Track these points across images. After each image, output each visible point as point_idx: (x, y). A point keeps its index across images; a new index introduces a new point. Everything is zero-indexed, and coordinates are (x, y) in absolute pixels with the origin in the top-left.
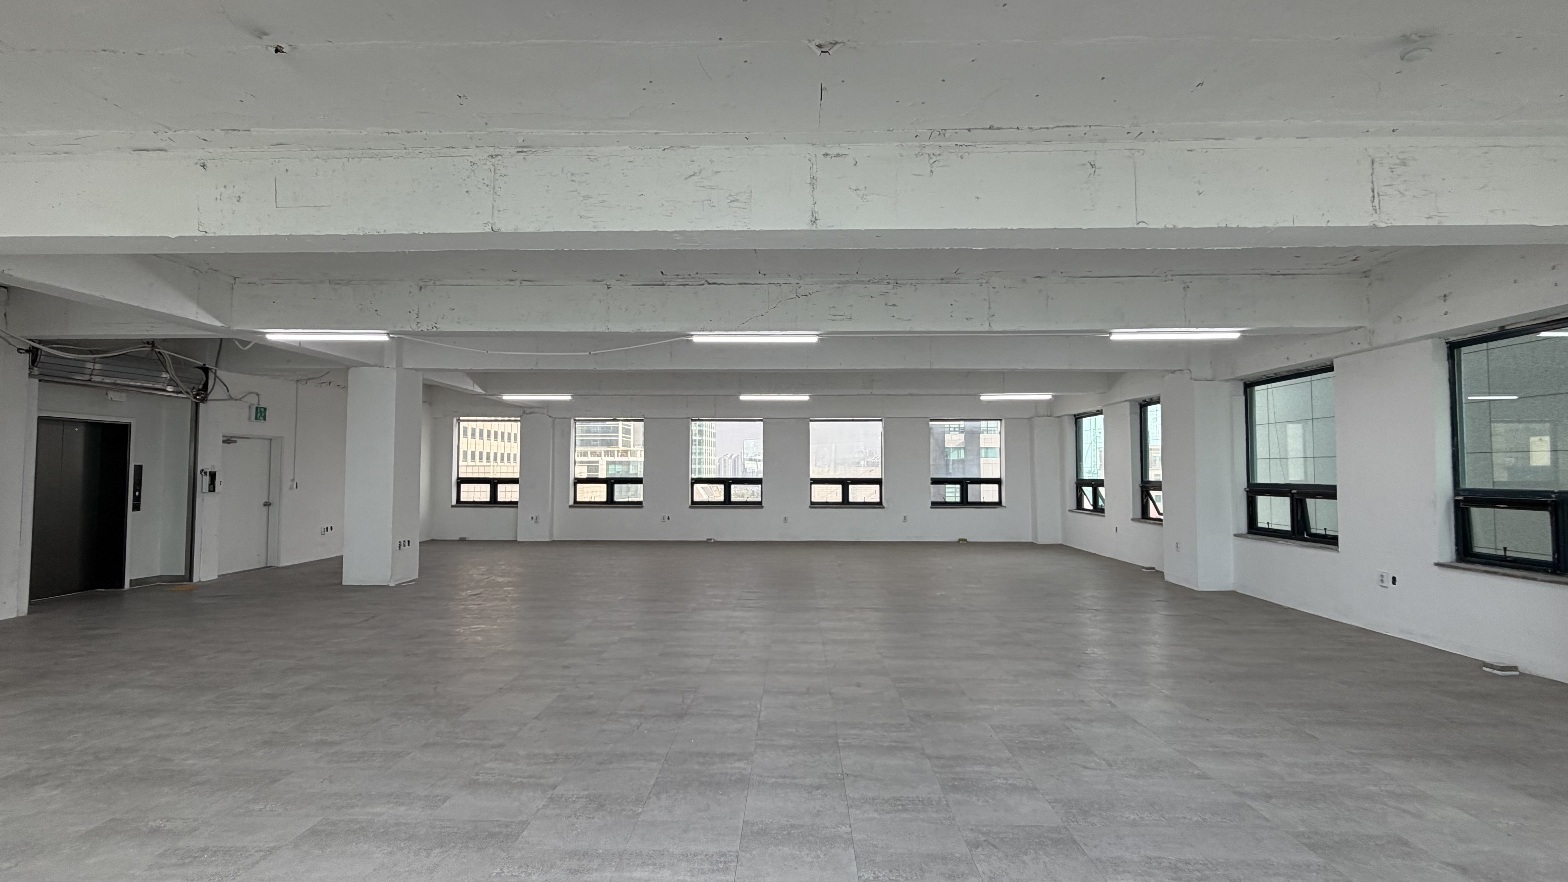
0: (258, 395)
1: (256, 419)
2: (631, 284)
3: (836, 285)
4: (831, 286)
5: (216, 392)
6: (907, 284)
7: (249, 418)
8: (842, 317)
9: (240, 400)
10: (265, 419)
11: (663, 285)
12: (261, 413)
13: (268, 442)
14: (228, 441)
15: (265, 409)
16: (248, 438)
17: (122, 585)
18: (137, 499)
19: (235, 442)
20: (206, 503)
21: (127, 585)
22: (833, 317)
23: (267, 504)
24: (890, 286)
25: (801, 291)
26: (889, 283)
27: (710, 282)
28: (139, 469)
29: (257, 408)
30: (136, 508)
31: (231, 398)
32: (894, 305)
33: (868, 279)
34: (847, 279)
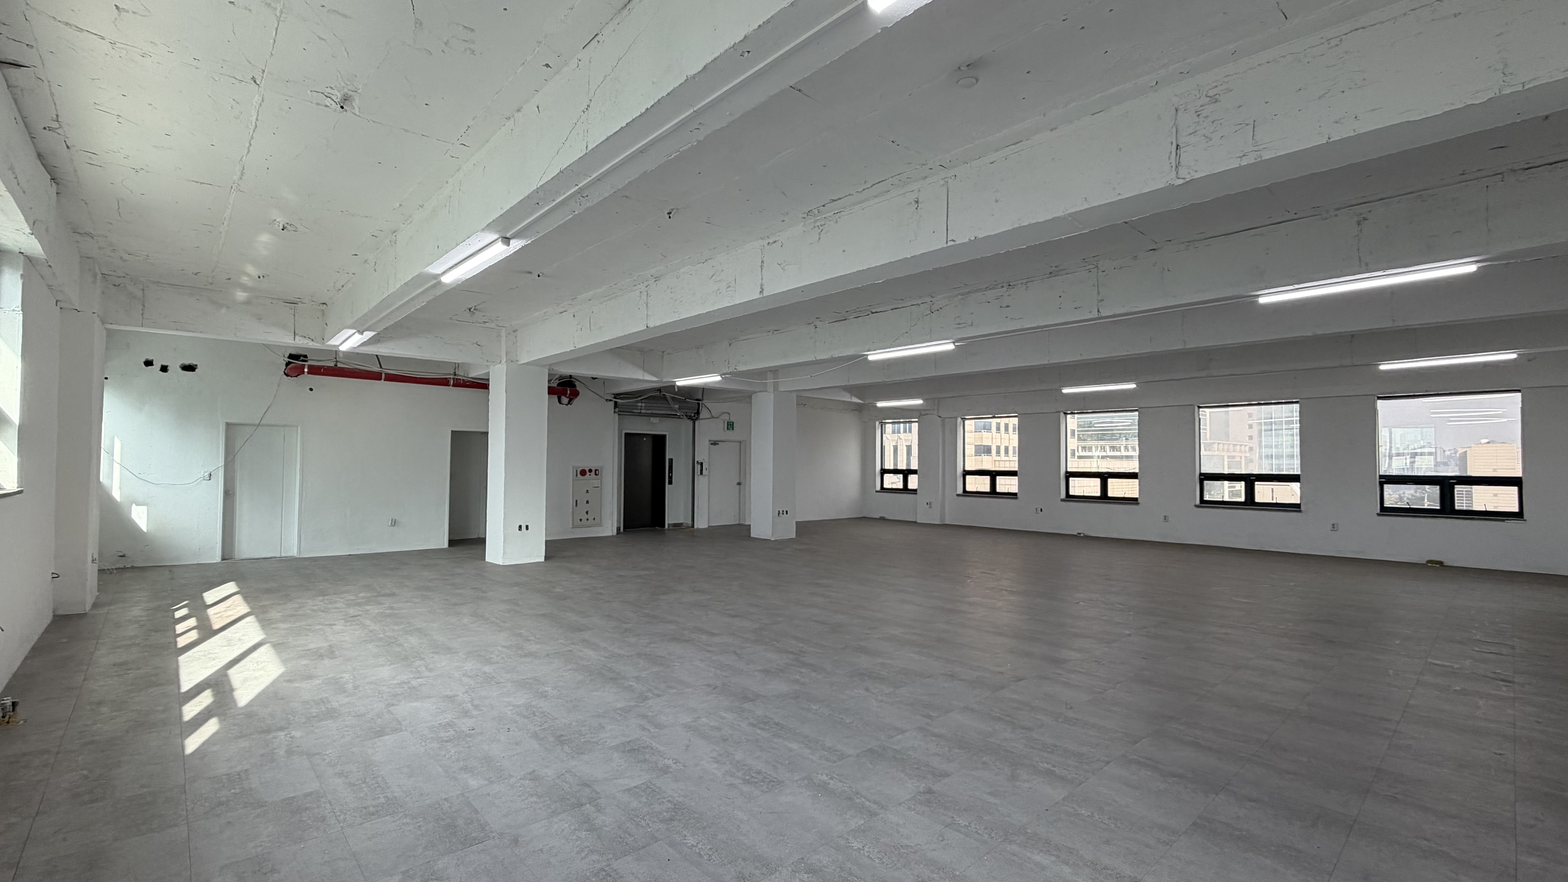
0: (729, 414)
1: (728, 429)
2: (827, 322)
3: (960, 297)
4: (956, 299)
5: (704, 414)
6: (1018, 284)
7: (724, 429)
8: (964, 325)
9: (718, 418)
10: (733, 429)
11: (846, 319)
12: (730, 426)
13: (738, 444)
14: (715, 443)
15: (733, 423)
16: (724, 442)
17: (664, 526)
18: (670, 478)
19: (718, 444)
20: (700, 482)
21: (666, 526)
22: (958, 326)
23: (739, 484)
24: (1005, 289)
25: (934, 308)
26: (1003, 287)
27: (874, 311)
28: (671, 460)
29: (728, 422)
30: (670, 483)
31: (712, 417)
32: (1008, 306)
33: (985, 287)
34: (968, 290)
